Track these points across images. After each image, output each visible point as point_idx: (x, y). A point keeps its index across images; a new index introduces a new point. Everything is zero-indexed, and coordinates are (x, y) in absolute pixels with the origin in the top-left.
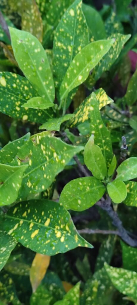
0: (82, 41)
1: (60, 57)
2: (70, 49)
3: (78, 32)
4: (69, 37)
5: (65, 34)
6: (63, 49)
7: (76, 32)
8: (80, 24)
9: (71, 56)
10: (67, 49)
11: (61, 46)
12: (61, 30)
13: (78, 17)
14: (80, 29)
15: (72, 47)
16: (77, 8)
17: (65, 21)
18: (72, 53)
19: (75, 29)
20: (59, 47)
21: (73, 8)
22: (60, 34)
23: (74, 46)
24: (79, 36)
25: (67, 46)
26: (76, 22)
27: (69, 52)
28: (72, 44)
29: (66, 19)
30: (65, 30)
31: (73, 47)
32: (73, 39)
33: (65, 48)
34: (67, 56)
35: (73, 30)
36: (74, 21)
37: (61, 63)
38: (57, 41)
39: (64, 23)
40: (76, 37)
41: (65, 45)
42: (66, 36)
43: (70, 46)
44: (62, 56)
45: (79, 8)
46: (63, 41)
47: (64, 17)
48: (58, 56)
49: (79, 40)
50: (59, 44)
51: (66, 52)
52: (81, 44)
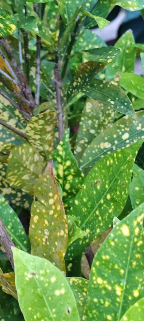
0: (141, 280)
1: (99, 302)
2: (119, 291)
3: (134, 263)
4: (118, 271)
5: (111, 264)
6: (105, 289)
7: (131, 264)
8: (138, 252)
9: (119, 303)
10: (114, 291)
11: (104, 284)
12: (104, 257)
13: (136, 240)
14: (137, 260)
15: (122, 287)
16: (135, 223)
17: (113, 244)
18: (122, 298)
19: (129, 258)
20: (99, 285)
21: (128, 222)
22: (101, 264)
23: (126, 287)
24: (135, 271)
25: (112, 285)
26: (131, 246)
27: (118, 296)
28: (124, 283)
29: (113, 240)
30: (112, 257)
31: (124, 288)
32: (124, 274)
33: (110, 288)
34: (113, 302)
35: (126, 260)
36: (128, 244)
37: (101, 313)
38: (96, 275)
39: (110, 246)
40: (130, 272)
41: (109, 283)
42: (113, 269)
43: (119, 285)
44: (104, 301)
45: (138, 224)
46: (106, 275)
47: (110, 236)
48: (96, 300)
49: (137, 278)
50: (100, 281)
51: (112, 295)
52: (140, 285)
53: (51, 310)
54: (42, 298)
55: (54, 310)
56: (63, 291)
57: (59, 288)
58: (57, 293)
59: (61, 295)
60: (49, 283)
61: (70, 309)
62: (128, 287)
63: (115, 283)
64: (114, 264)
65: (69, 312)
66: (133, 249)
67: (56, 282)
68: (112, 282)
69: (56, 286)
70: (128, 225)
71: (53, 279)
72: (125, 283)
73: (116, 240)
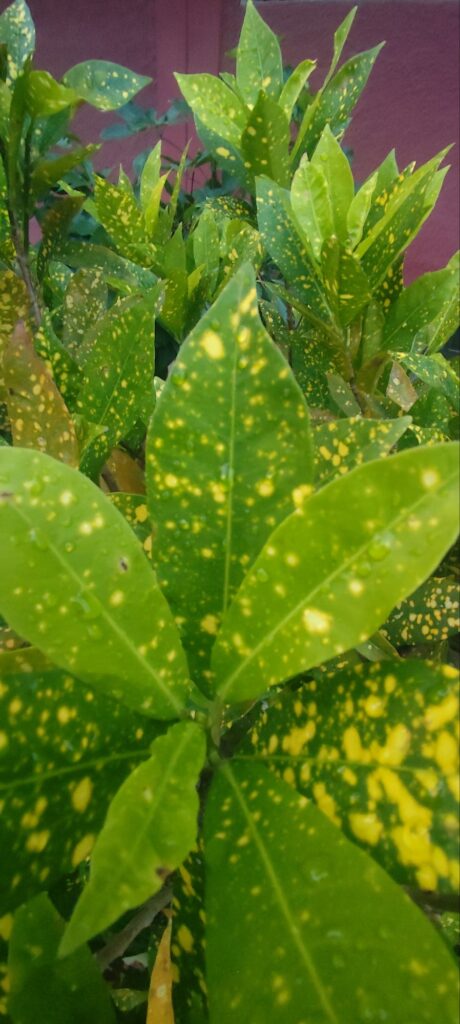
0: (272, 456)
1: (179, 527)
2: (219, 493)
3: (249, 422)
4: (210, 449)
5: (192, 437)
6: (187, 495)
7: (240, 425)
8: (257, 391)
9: (224, 519)
10: (209, 495)
11: (182, 486)
12: (171, 425)
13: (244, 362)
14: (257, 411)
15: (226, 483)
16: (235, 320)
17: (187, 387)
18: (229, 506)
19: (232, 413)
20: (170, 490)
21: (216, 322)
22: (168, 443)
23: (235, 479)
24: (253, 438)
25: (203, 485)
26: (234, 381)
27: (218, 505)
28: (228, 473)
29: (187, 377)
30: (189, 419)
31: (232, 484)
32: (226, 453)
33: (197, 492)
34: (211, 519)
35: (227, 419)
36: (226, 378)
37: (188, 550)
38: (160, 470)
39: (181, 393)
40: (239, 446)
41: (195, 481)
42: (198, 447)
43: (218, 480)
44: (190, 522)
45: (245, 319)
46: (184, 465)
47: (176, 370)
48: (170, 525)
49: (260, 453)
50: (172, 481)
51: (204, 506)
52: (272, 468)
53: (80, 574)
54: (46, 550)
55: (87, 573)
56: (99, 522)
57: (88, 516)
58: (86, 528)
59: (96, 532)
60: (58, 508)
61: (126, 560)
62: (240, 479)
63: (208, 479)
64: (198, 437)
65: (124, 566)
66: (240, 387)
67: (75, 504)
68: (201, 477)
69: (79, 512)
70: (217, 330)
71: (66, 498)
72: (231, 472)
73: (194, 375)
